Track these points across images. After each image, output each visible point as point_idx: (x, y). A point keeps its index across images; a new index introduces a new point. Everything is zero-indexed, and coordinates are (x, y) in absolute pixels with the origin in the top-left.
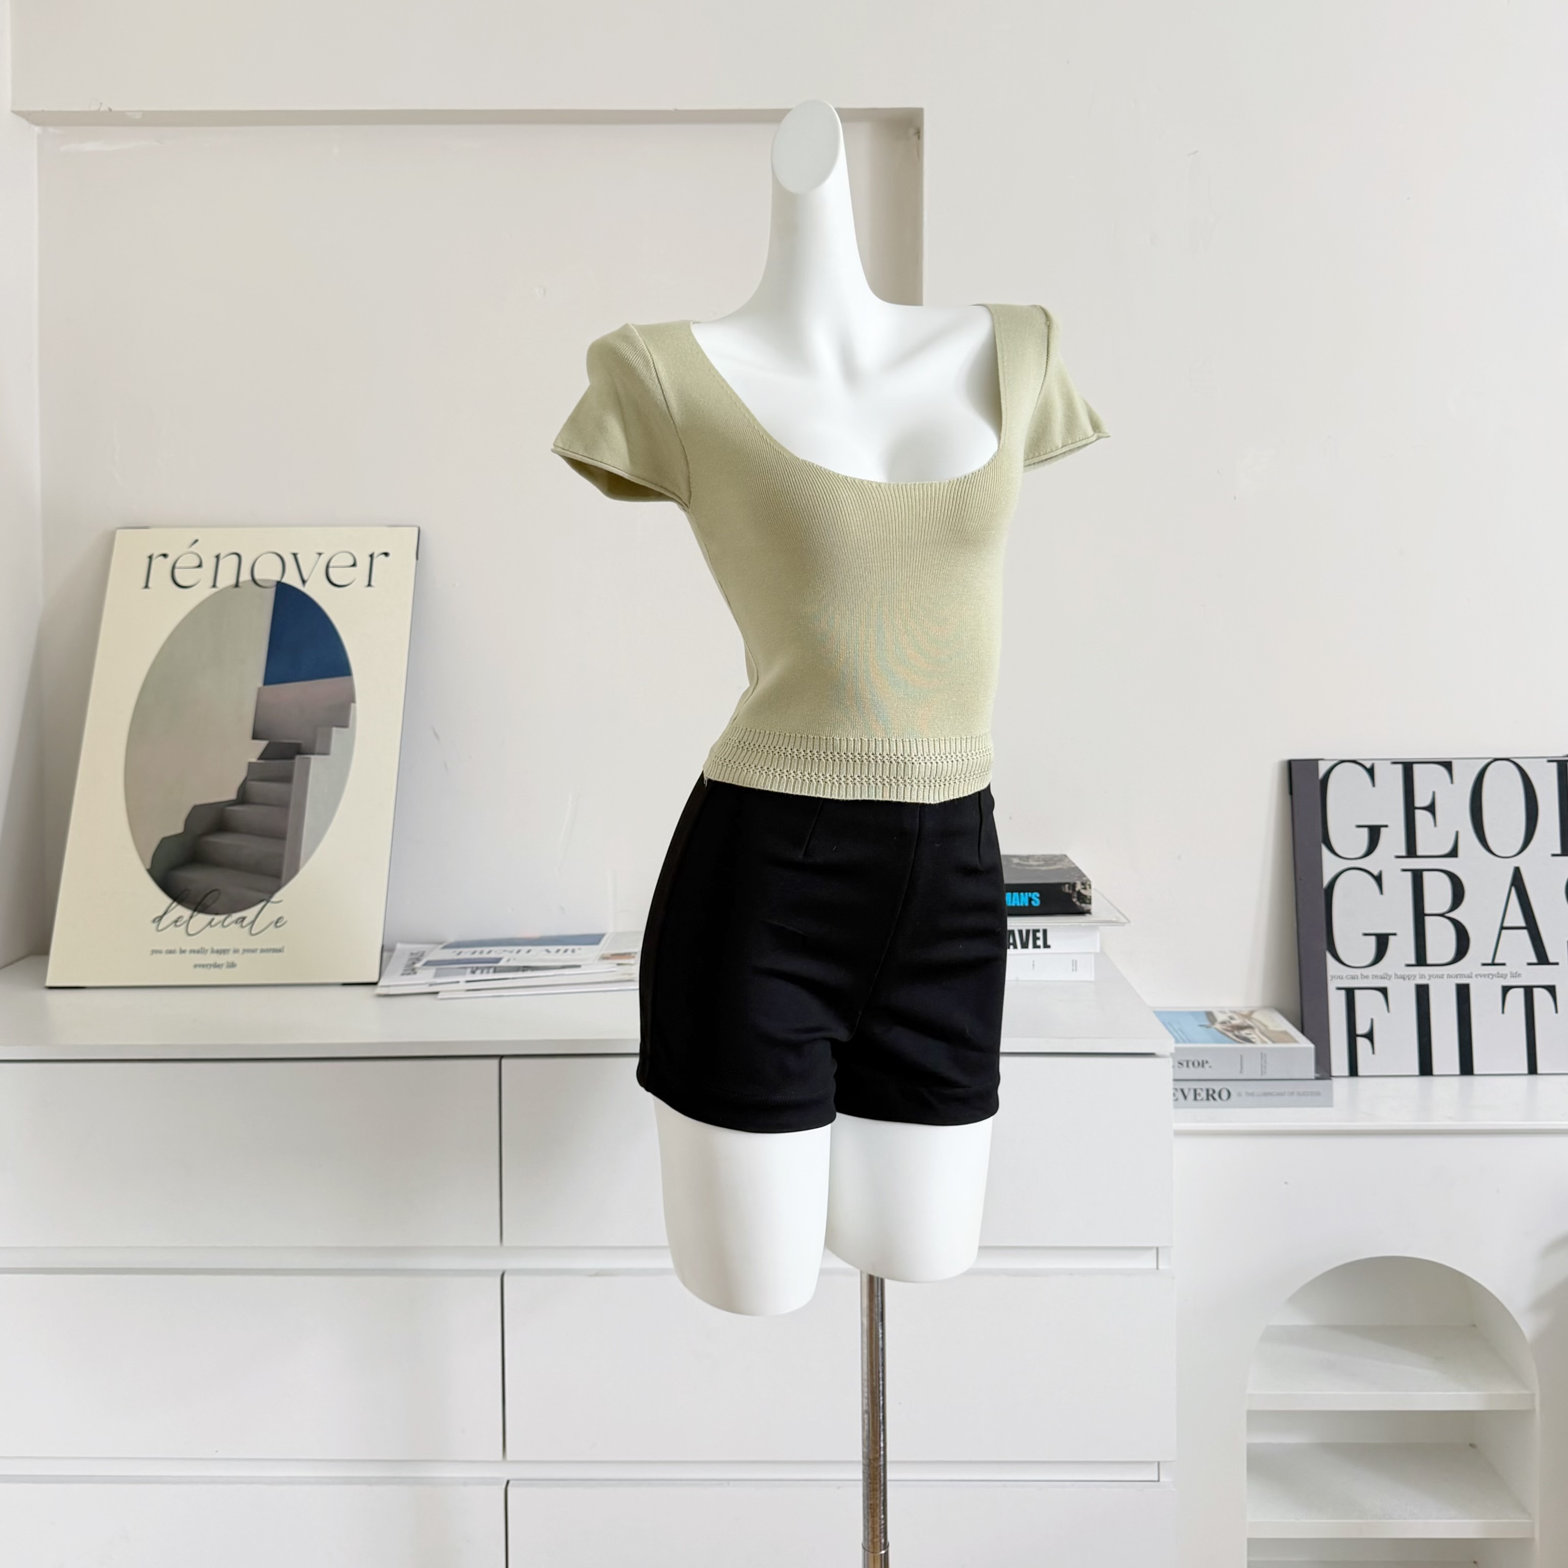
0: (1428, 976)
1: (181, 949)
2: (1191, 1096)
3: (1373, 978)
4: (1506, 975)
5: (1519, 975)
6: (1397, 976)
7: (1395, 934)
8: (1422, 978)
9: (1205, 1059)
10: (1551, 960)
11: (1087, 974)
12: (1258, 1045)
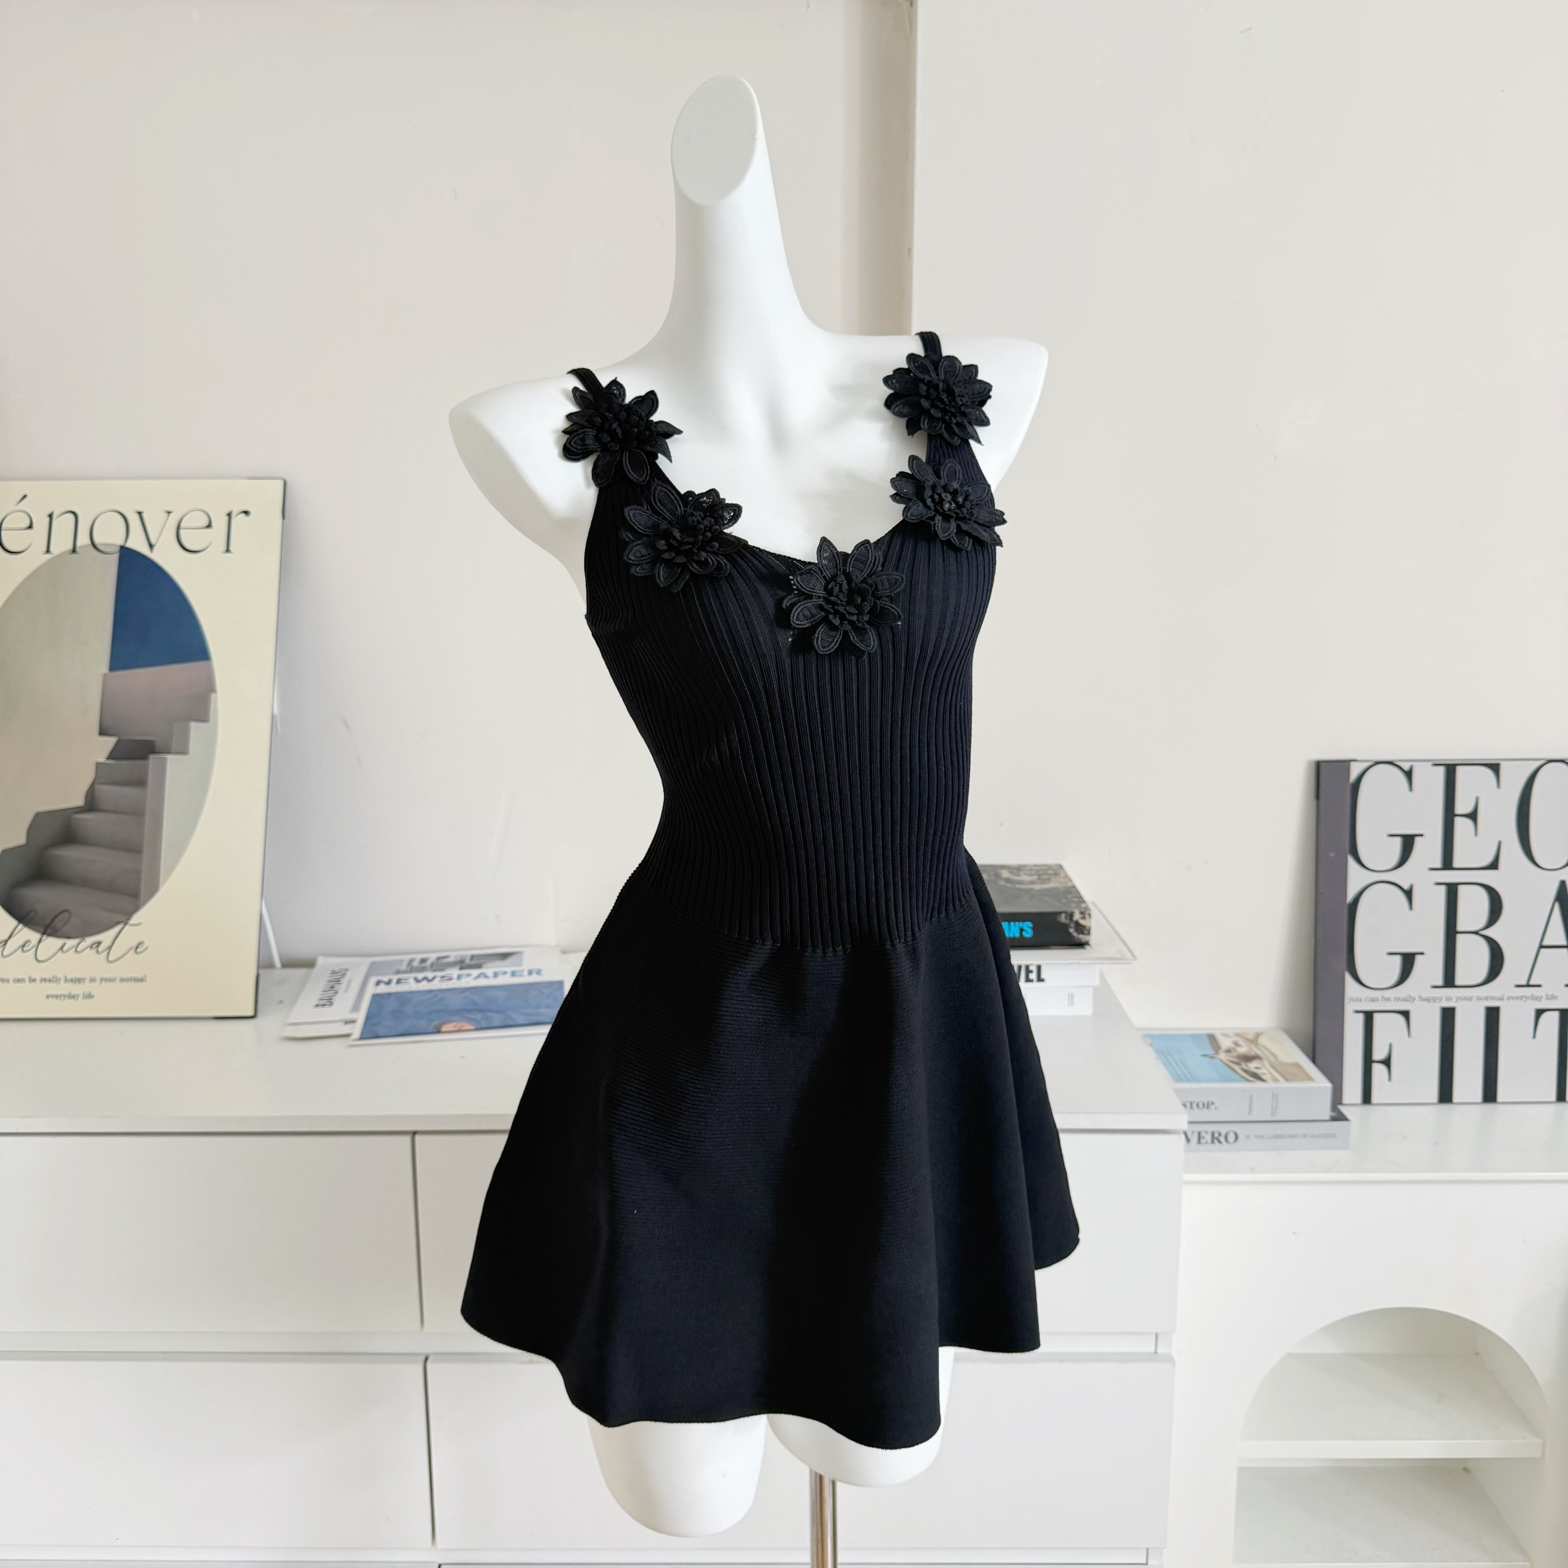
0: (1456, 997)
1: (30, 978)
2: (1194, 1138)
3: (1394, 1001)
4: (1542, 998)
5: (1556, 997)
6: (1421, 999)
7: (1422, 954)
8: (1448, 1000)
9: (1211, 1100)
11: (1084, 1008)
12: (1270, 1085)
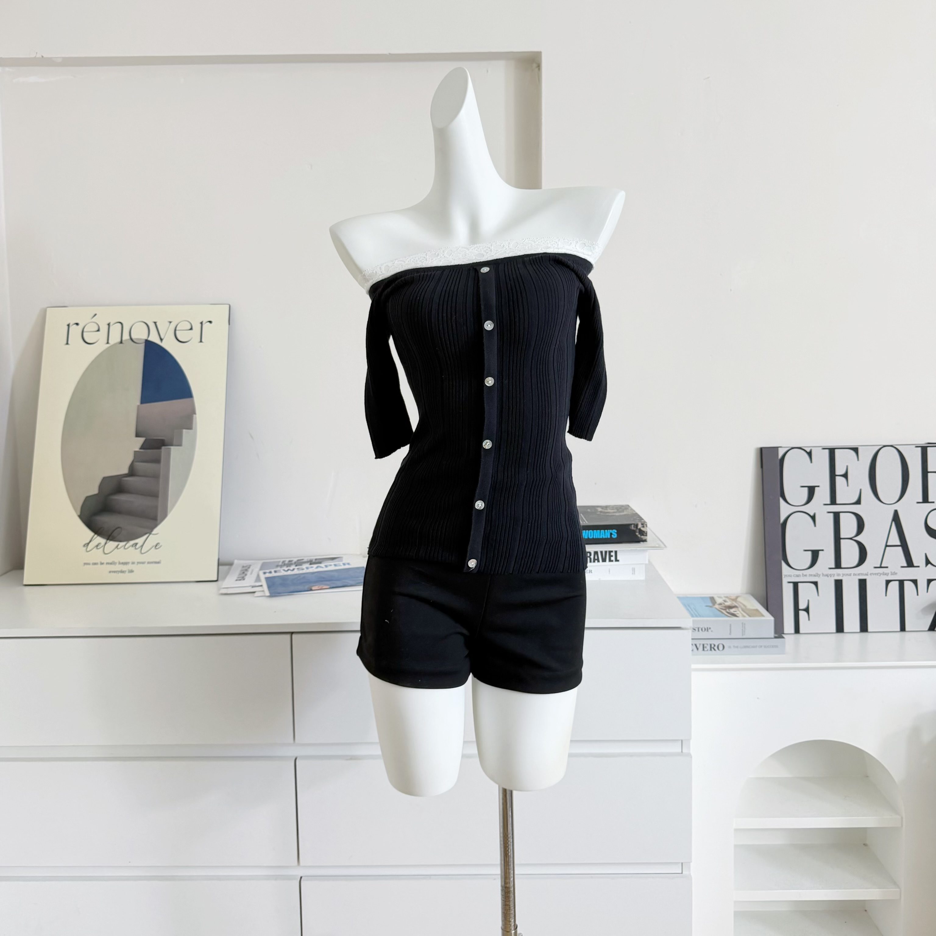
0: (842, 574)
1: (101, 562)
2: (701, 648)
3: (809, 576)
4: (888, 574)
5: (896, 574)
6: (823, 575)
7: (823, 550)
8: (838, 576)
9: (709, 627)
10: (915, 564)
11: (641, 576)
12: (741, 618)
